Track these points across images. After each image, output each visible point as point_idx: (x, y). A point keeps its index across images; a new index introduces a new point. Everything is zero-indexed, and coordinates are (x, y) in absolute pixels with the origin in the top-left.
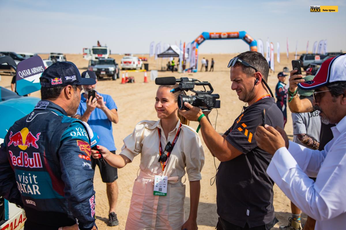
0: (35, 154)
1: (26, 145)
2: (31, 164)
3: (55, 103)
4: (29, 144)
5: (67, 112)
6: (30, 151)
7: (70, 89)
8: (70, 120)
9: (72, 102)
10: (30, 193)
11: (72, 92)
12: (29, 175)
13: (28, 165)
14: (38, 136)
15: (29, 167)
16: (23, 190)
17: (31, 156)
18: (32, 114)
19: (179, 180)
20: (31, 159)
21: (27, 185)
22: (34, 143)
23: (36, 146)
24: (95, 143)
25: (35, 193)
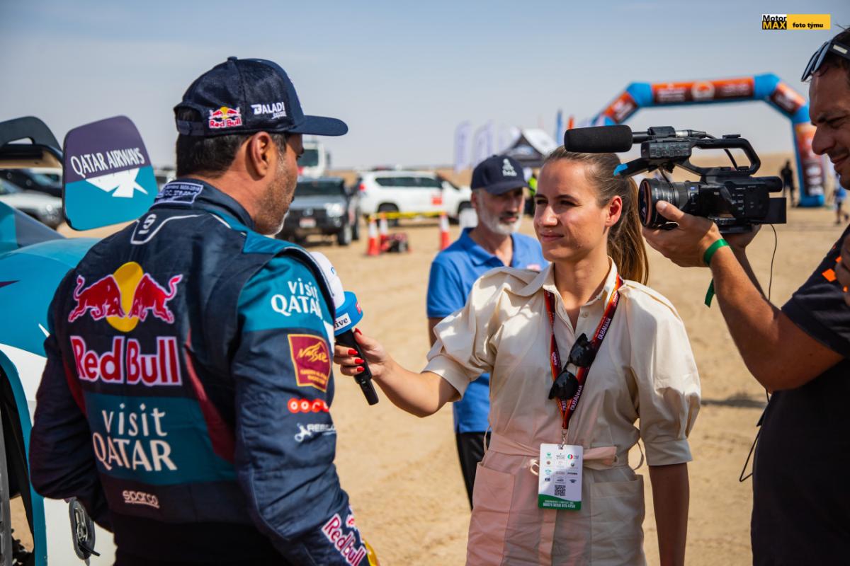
0: (162, 342)
1: (134, 316)
2: (149, 372)
3: (219, 187)
4: (146, 310)
5: (255, 218)
6: (147, 333)
7: (264, 144)
8: (268, 247)
9: (270, 189)
10: (141, 467)
11: (271, 155)
12: (140, 409)
13: (141, 377)
14: (174, 284)
15: (141, 382)
16: (116, 457)
17: (149, 348)
18: (147, 221)
19: (618, 459)
20: (148, 358)
21: (133, 440)
22: (160, 308)
23: (166, 316)
24: (345, 325)
25: (158, 467)
